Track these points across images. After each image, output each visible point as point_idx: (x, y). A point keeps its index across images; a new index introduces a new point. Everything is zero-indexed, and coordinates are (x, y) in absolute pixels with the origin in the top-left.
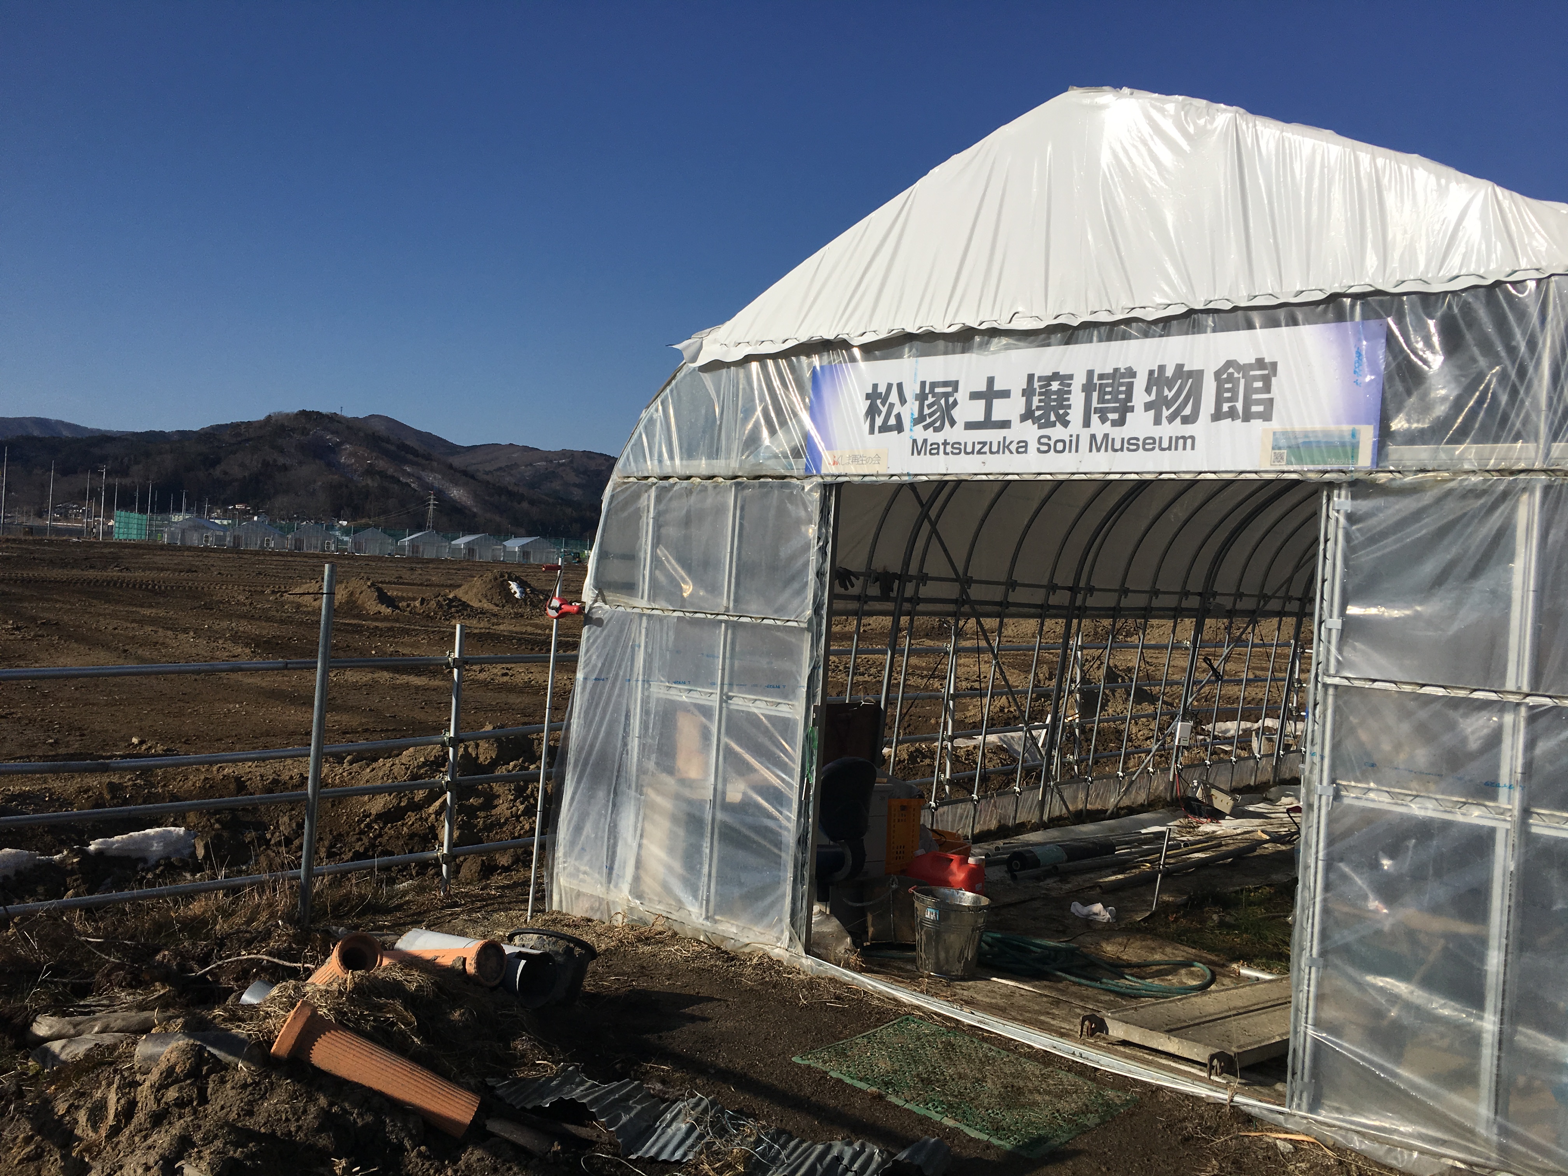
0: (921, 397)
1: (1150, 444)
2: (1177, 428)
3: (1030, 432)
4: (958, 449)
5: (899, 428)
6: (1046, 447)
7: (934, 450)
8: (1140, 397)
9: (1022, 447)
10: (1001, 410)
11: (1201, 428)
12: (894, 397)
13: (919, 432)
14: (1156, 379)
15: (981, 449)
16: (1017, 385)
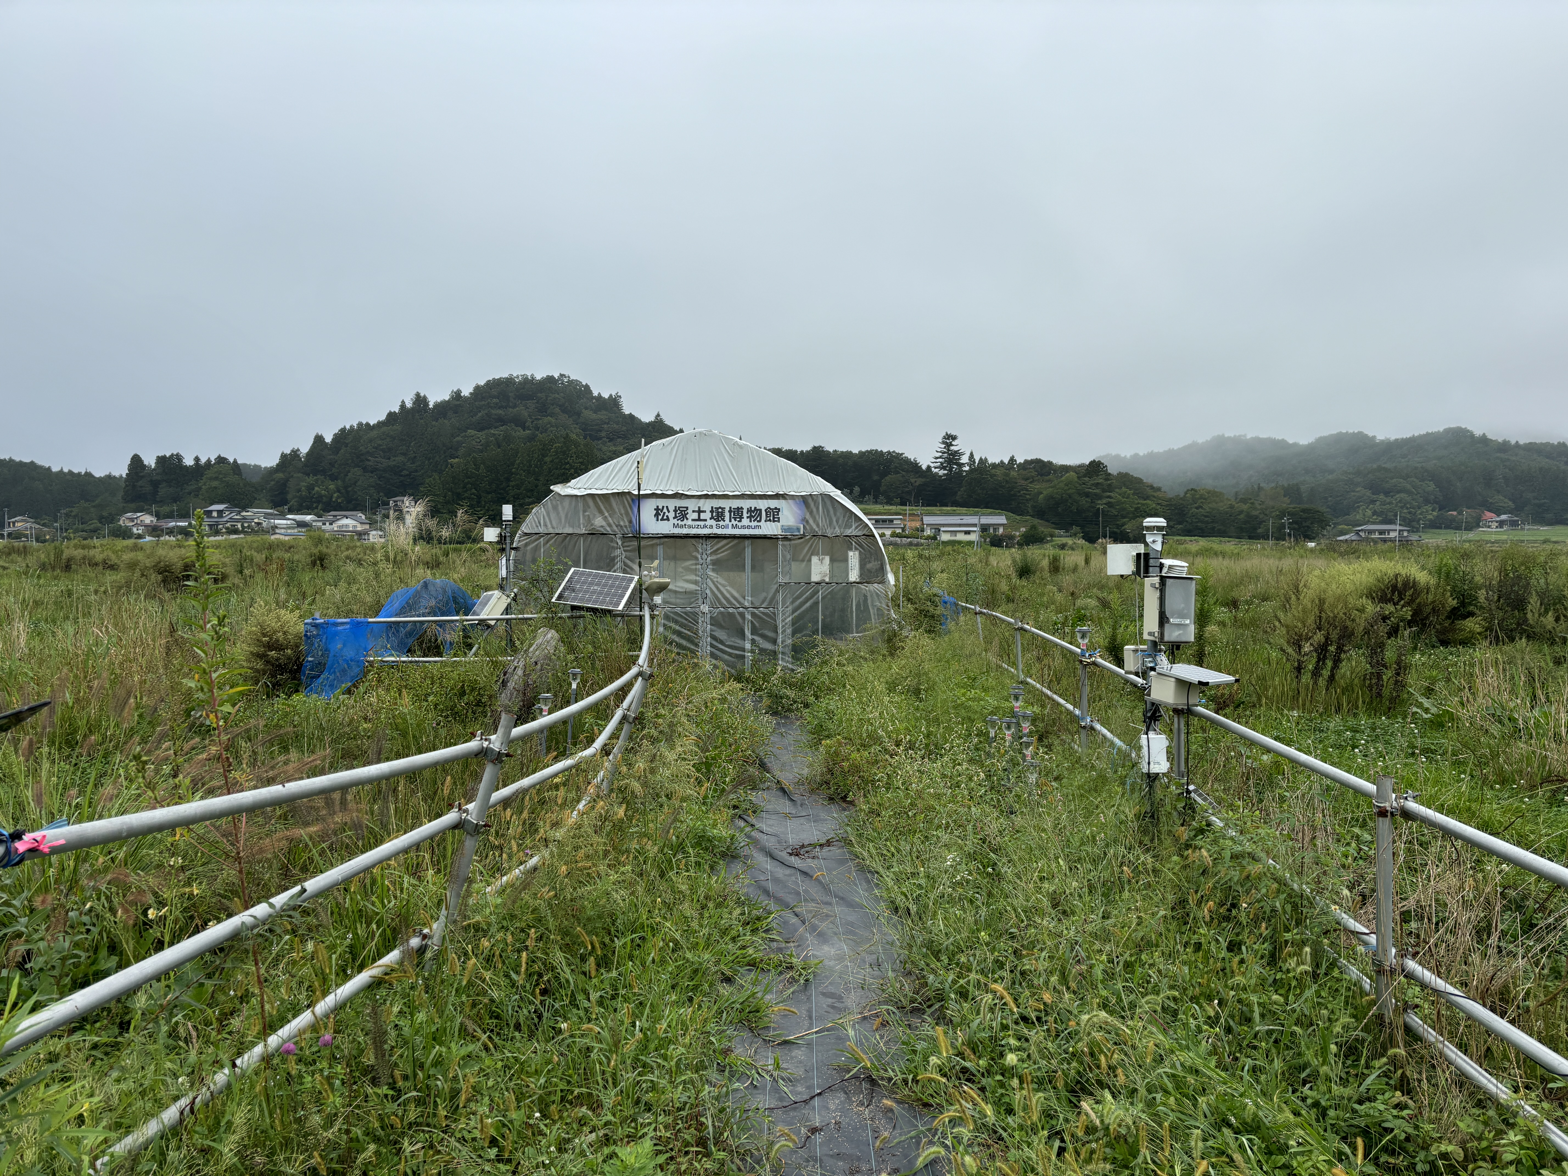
0: (675, 511)
1: (749, 527)
2: (756, 523)
3: (713, 523)
4: (690, 527)
5: (668, 519)
6: (718, 527)
7: (681, 527)
8: (745, 515)
9: (711, 527)
10: (703, 516)
11: (762, 523)
12: (665, 510)
13: (675, 521)
14: (749, 510)
15: (699, 527)
16: (708, 509)
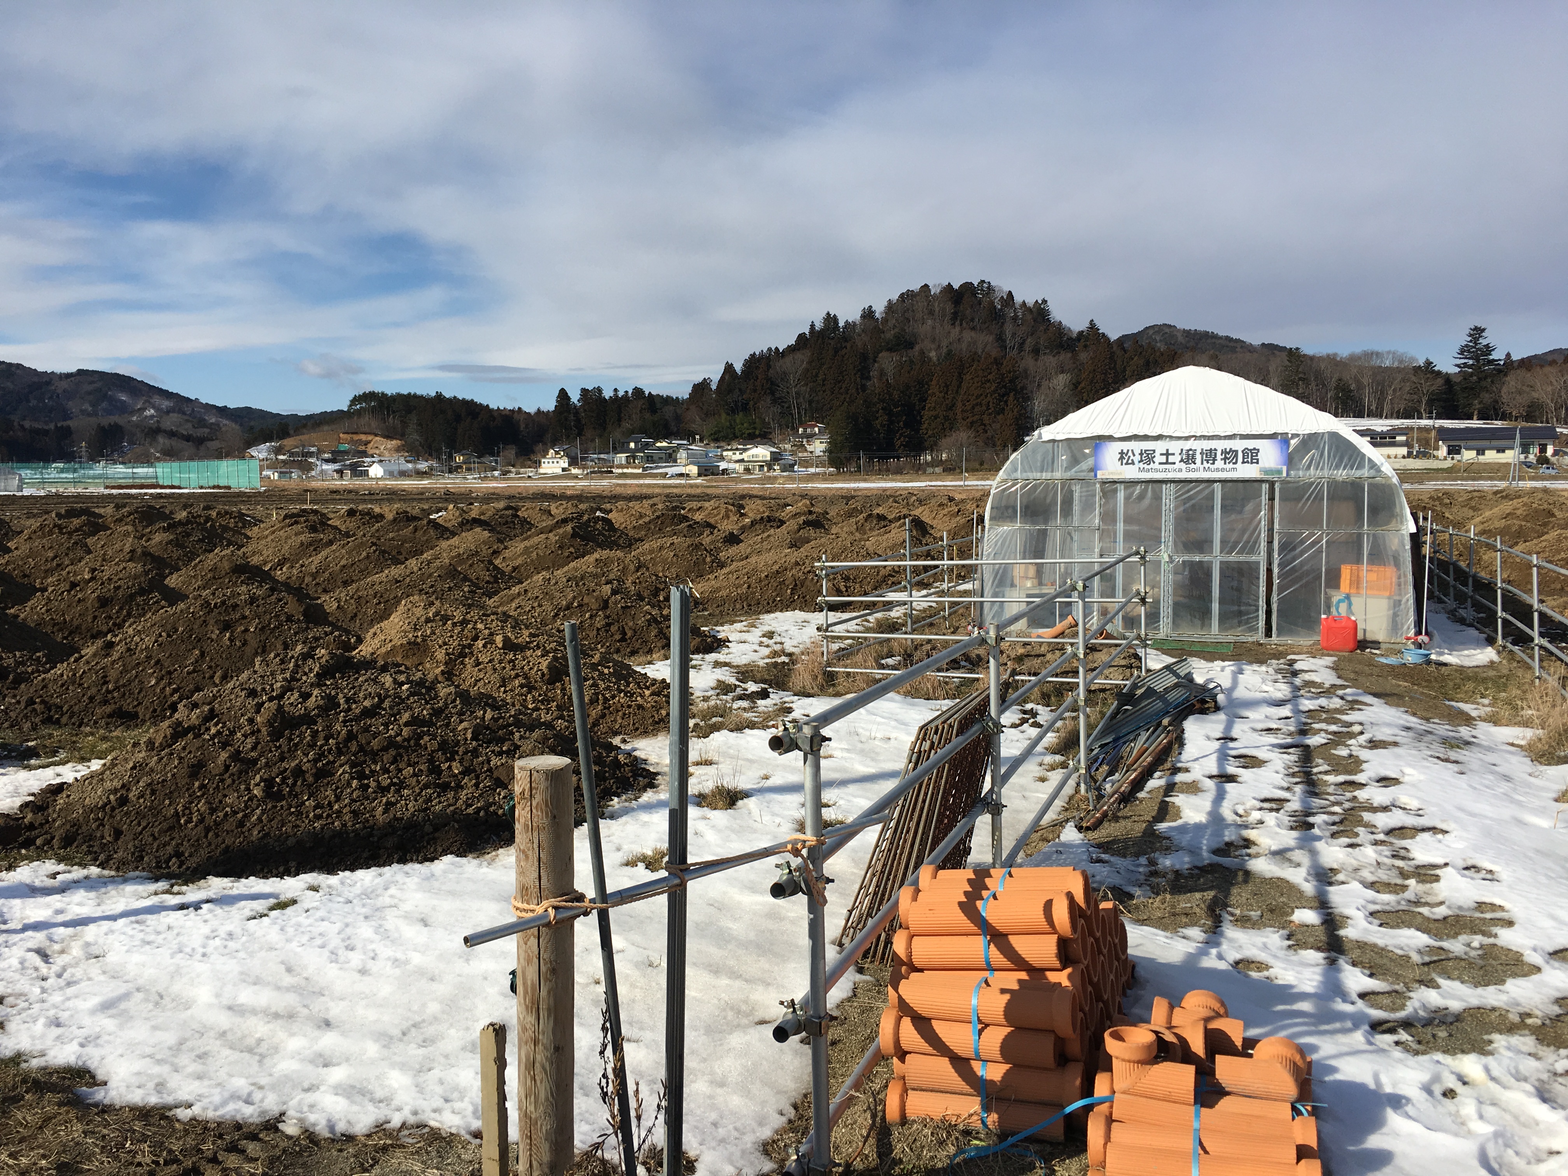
0: (1141, 454)
1: (1223, 470)
2: (1231, 466)
5: (1133, 463)
6: (1188, 470)
7: (1148, 471)
10: (1171, 459)
11: (1239, 465)
12: (1130, 454)
13: (1141, 465)
14: (1224, 452)
15: (1166, 471)
16: (1177, 452)
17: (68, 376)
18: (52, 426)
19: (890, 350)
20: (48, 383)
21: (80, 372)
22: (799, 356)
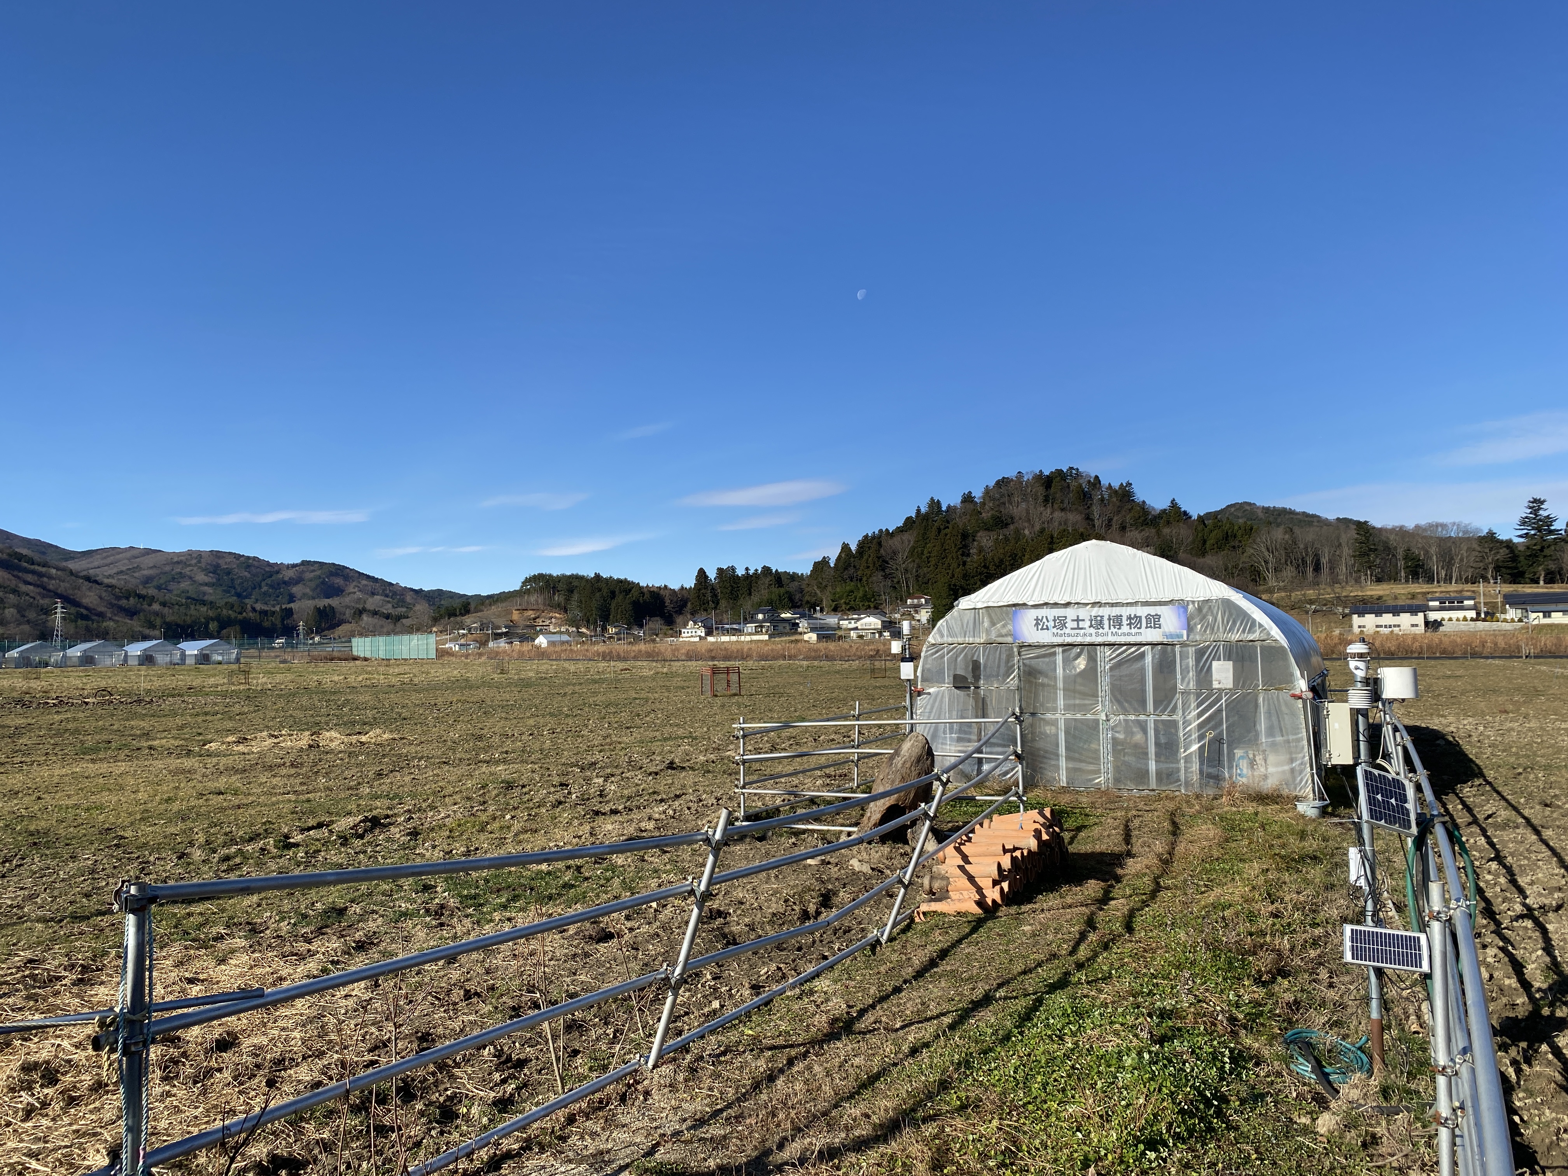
0: (1054, 620)
1: (1129, 634)
2: (1136, 630)
3: (1092, 631)
4: (1069, 635)
5: (1047, 629)
6: (1097, 635)
7: (1061, 635)
8: (1125, 622)
9: (1091, 635)
10: (1081, 624)
11: (1143, 630)
12: (1045, 620)
13: (1055, 630)
14: (1129, 618)
15: (1077, 635)
16: (1087, 618)
17: (294, 566)
18: (277, 608)
19: (987, 529)
20: (278, 572)
21: (304, 563)
22: (906, 536)
